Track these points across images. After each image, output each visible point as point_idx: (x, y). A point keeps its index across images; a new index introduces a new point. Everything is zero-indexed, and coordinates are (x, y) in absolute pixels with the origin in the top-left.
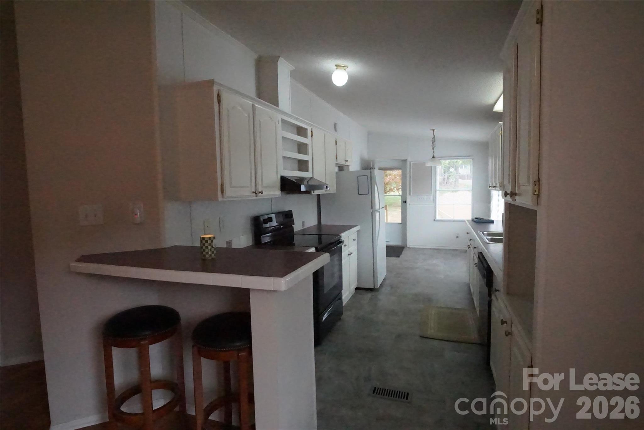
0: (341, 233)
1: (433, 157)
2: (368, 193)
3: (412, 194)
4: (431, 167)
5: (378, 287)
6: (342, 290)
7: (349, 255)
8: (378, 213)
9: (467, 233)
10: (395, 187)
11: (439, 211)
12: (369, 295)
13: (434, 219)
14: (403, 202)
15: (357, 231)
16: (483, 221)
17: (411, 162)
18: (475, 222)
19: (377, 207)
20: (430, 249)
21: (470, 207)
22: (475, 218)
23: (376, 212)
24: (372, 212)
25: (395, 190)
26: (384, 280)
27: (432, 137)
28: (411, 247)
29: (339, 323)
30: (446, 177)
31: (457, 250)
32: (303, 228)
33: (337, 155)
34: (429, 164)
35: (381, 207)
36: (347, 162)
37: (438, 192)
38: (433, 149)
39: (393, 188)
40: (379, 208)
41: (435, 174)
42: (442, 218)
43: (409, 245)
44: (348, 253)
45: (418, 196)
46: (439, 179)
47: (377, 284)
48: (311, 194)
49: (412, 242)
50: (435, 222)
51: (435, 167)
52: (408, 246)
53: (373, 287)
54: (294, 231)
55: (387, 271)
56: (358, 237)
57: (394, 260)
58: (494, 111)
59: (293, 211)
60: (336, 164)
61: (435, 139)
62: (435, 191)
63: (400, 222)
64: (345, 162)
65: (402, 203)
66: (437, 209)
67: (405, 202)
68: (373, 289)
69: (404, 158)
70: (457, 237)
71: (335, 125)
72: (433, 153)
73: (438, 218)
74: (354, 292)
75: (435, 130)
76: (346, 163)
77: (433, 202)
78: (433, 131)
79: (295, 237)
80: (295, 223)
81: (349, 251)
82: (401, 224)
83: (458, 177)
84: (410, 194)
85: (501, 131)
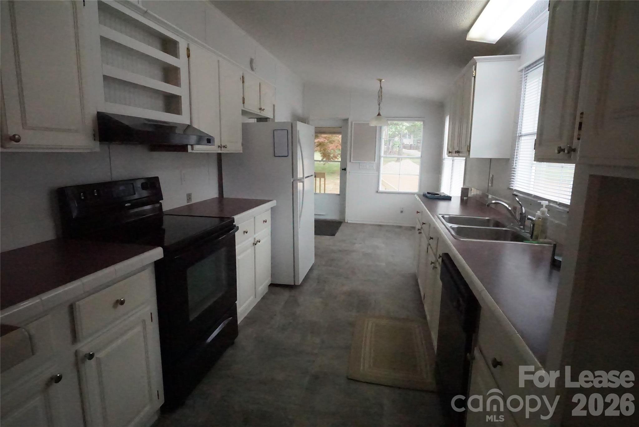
0: (234, 215)
1: (379, 115)
2: (288, 155)
3: (353, 160)
4: (376, 127)
5: (300, 283)
6: (236, 300)
7: (255, 244)
8: (302, 184)
9: (418, 212)
10: (339, 154)
11: (382, 180)
12: (286, 295)
13: (377, 190)
14: (343, 169)
15: (272, 208)
16: (438, 196)
17: (353, 123)
18: (427, 197)
19: (300, 175)
20: (371, 225)
21: (418, 177)
22: (428, 193)
23: (298, 182)
24: (293, 182)
25: (339, 157)
26: (311, 270)
27: (379, 89)
28: (349, 222)
29: (230, 351)
30: (390, 147)
31: (400, 227)
32: (189, 204)
33: (245, 97)
34: (373, 124)
35: (305, 176)
36: (262, 112)
37: (382, 159)
38: (379, 105)
39: (337, 155)
40: (302, 176)
41: (380, 138)
42: (386, 189)
43: (348, 220)
44: (253, 241)
45: (359, 163)
46: (383, 148)
47: (299, 280)
48: (187, 151)
49: (350, 217)
50: (378, 194)
51: (381, 128)
52: (346, 221)
53: (293, 284)
54: (163, 211)
55: (316, 255)
56: (272, 218)
57: (326, 240)
58: (467, 39)
59: (159, 177)
60: (242, 110)
61: (381, 92)
62: (380, 157)
63: (338, 193)
64: (259, 111)
65: (340, 170)
66: (381, 178)
67: (345, 169)
68: (293, 285)
69: (345, 117)
70: (402, 212)
71: (251, 61)
72: (379, 109)
73: (381, 189)
74: (267, 291)
75: (383, 81)
76: (260, 113)
77: (377, 171)
78: (380, 81)
79: (165, 218)
80: (164, 198)
81: (255, 239)
82: (339, 195)
83: (402, 146)
84: (350, 161)
85: (474, 71)
